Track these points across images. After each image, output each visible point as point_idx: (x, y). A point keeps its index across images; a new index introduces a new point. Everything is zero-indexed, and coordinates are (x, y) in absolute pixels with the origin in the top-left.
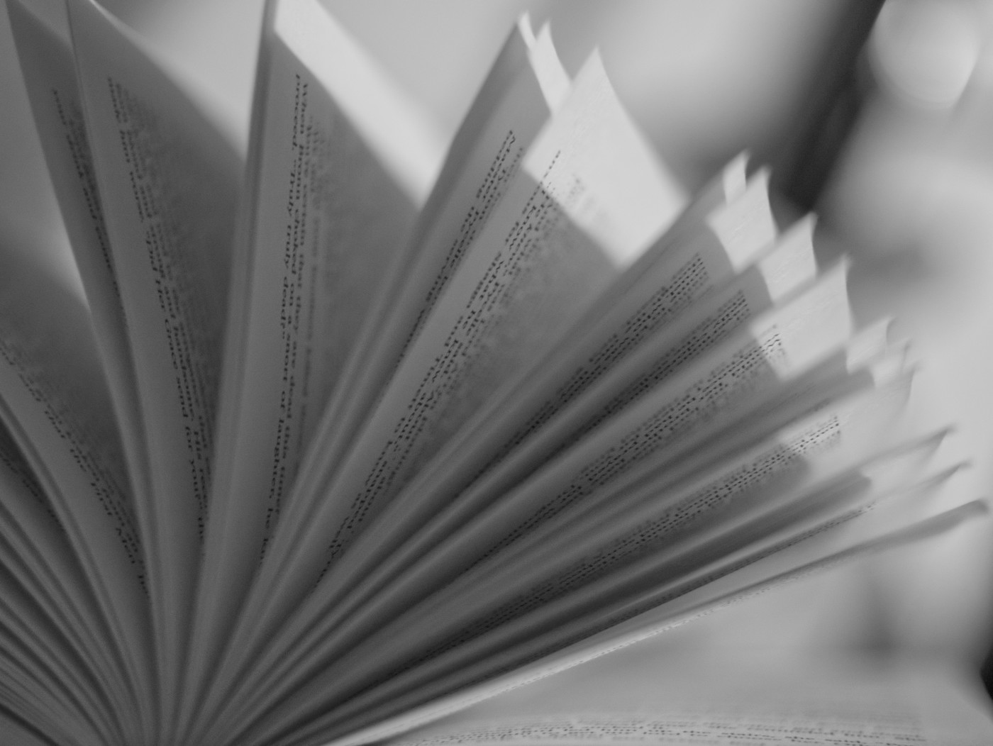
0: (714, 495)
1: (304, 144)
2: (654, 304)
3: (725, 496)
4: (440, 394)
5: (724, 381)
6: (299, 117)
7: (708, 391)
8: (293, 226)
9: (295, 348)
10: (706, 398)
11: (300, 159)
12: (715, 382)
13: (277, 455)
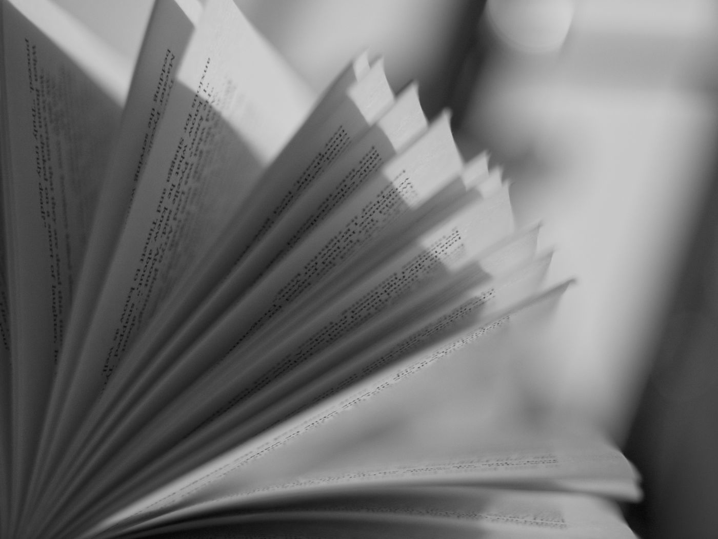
0: (377, 300)
1: (40, 88)
2: (315, 167)
3: (386, 300)
4: (163, 251)
5: (375, 216)
6: (32, 70)
7: (363, 225)
8: (40, 147)
9: (56, 234)
10: (364, 232)
11: (38, 99)
12: (368, 218)
13: (54, 311)
